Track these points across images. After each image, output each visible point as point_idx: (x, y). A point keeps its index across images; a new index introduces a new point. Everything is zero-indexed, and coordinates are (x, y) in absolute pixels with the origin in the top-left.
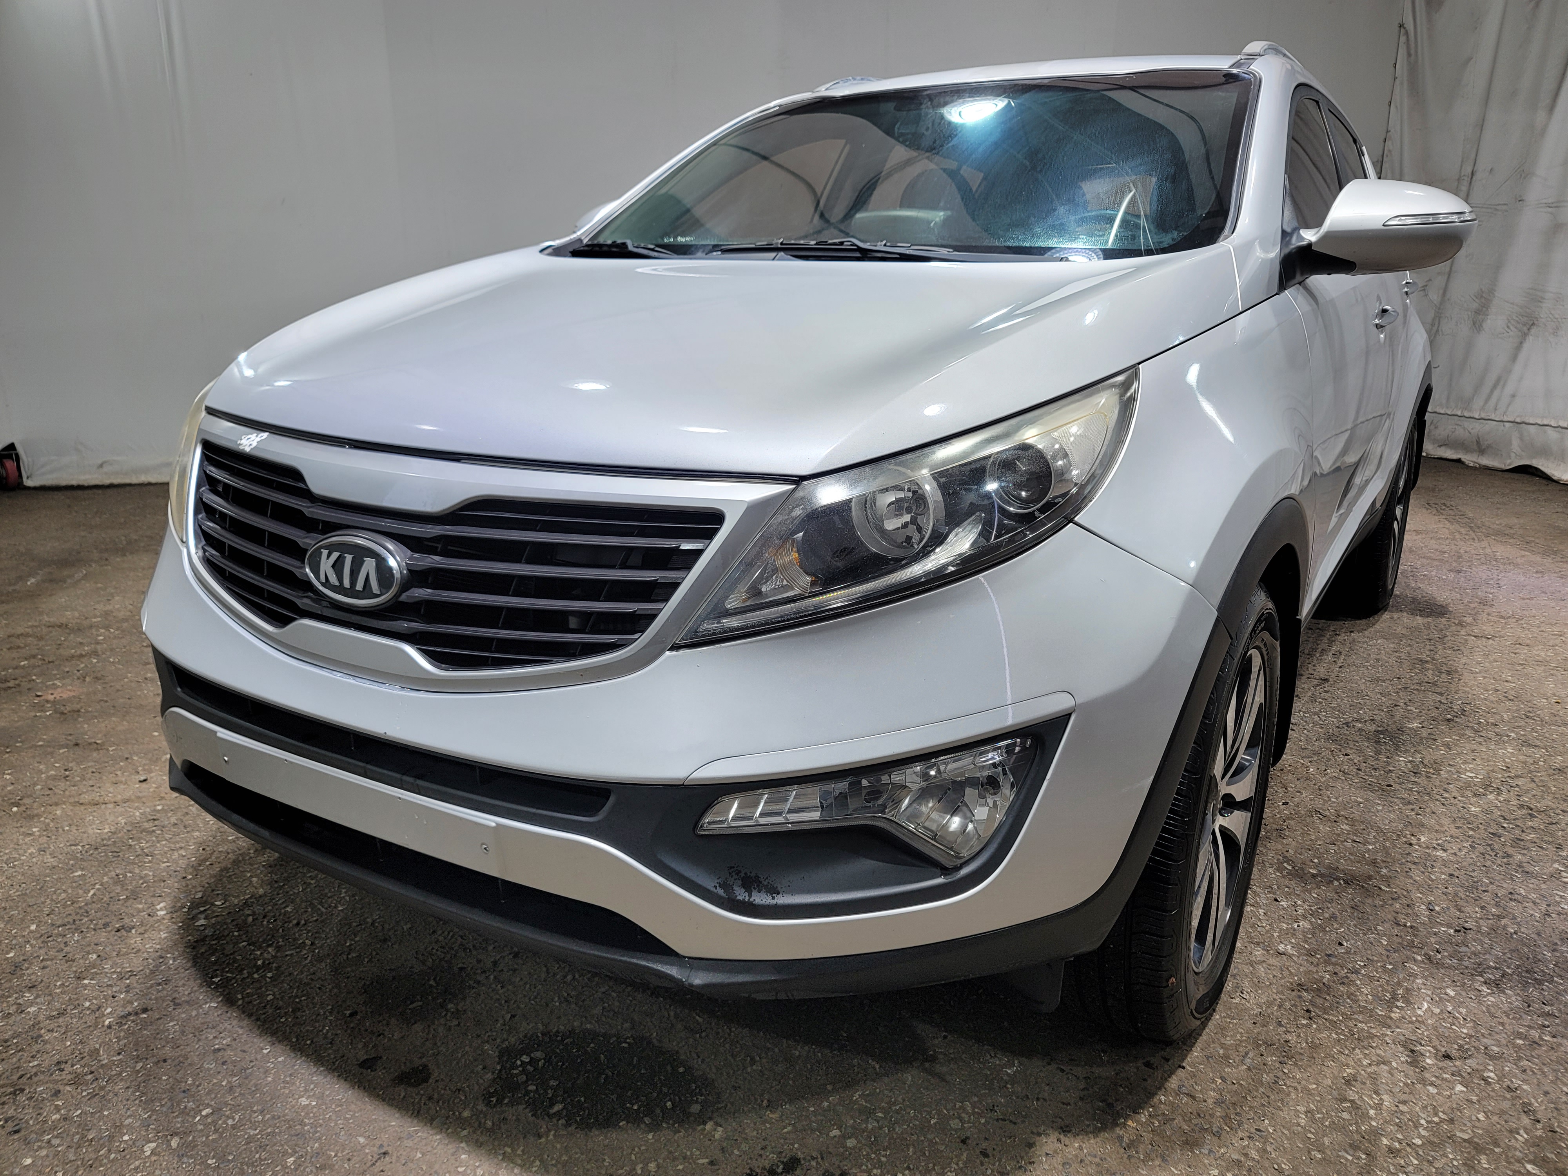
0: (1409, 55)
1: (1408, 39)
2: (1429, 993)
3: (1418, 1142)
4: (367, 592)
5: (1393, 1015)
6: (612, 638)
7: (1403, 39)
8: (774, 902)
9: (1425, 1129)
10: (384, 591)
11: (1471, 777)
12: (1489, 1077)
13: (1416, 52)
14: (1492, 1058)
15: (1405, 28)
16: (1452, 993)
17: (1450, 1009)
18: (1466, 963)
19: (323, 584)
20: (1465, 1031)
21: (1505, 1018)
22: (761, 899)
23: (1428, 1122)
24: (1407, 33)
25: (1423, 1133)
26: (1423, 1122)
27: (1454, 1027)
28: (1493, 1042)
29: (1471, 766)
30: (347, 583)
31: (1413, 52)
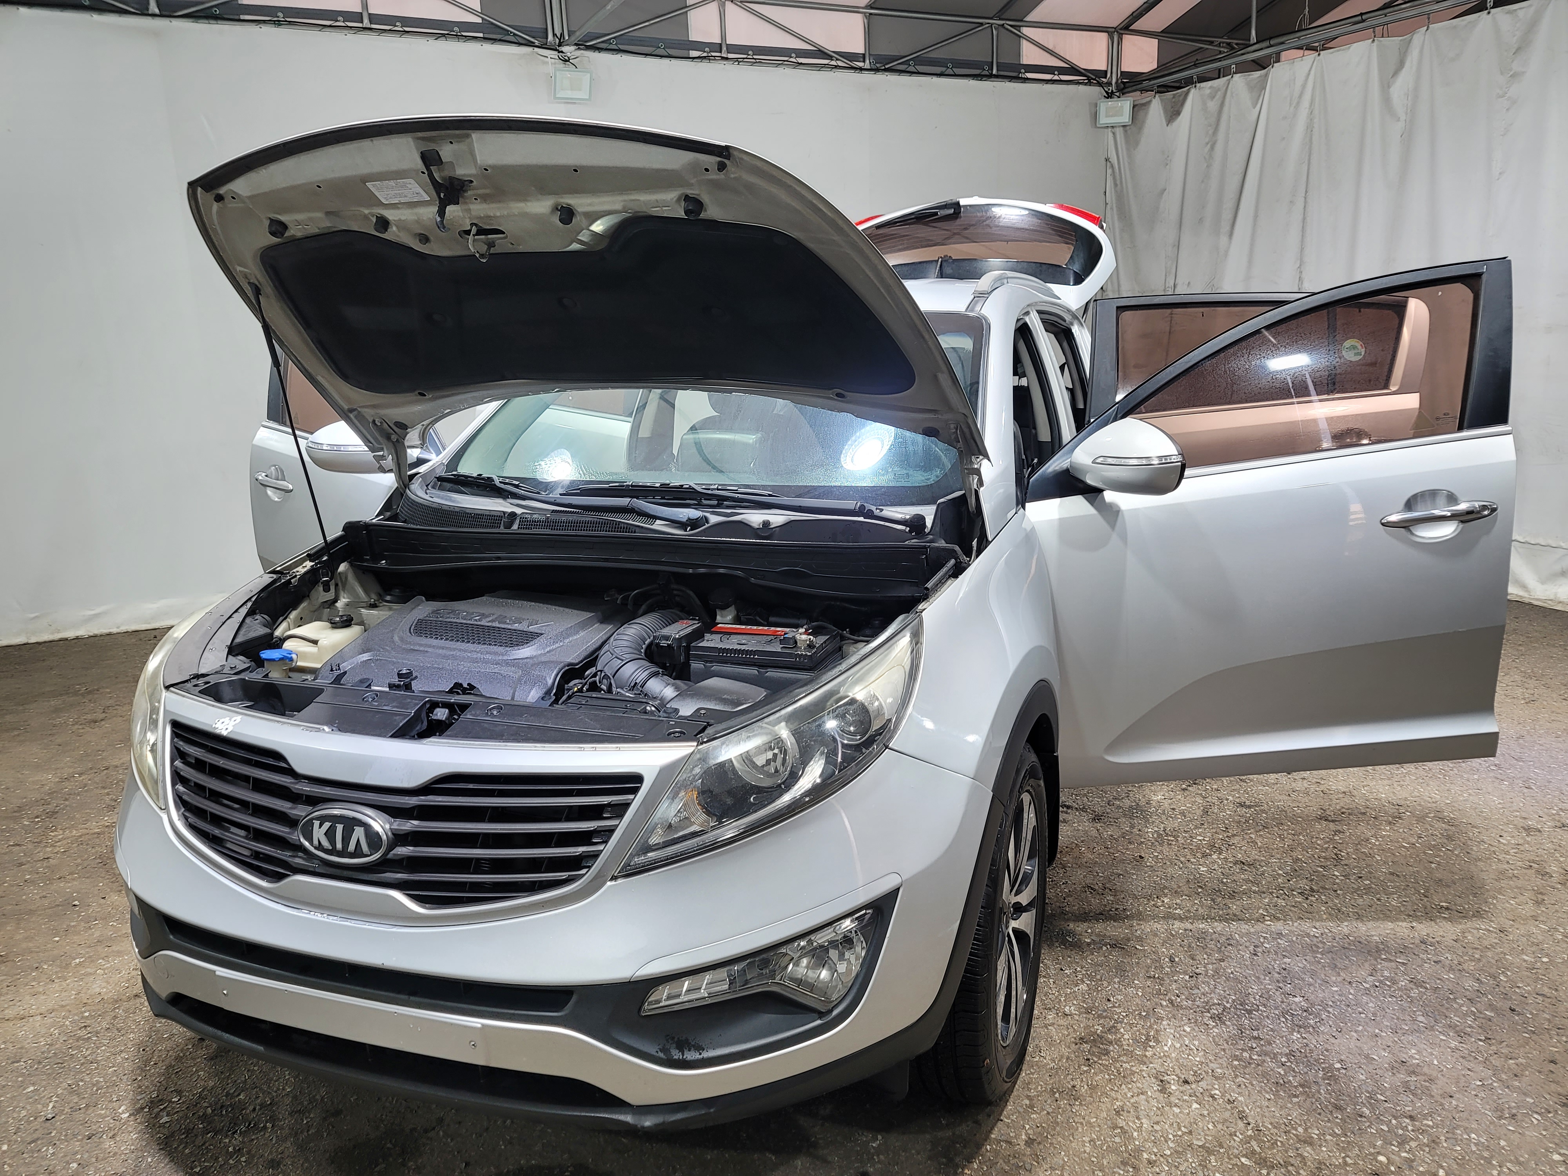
0: (1116, 185)
1: (1113, 171)
2: (1172, 1031)
3: (1168, 1152)
4: (358, 853)
5: (1147, 1053)
6: (564, 875)
7: (1109, 171)
8: (701, 1057)
9: (1172, 1142)
10: (373, 852)
11: (1200, 840)
12: (1215, 1094)
13: (1121, 182)
14: (1217, 1078)
15: (1110, 162)
16: (1188, 1029)
17: (1187, 1042)
18: (1198, 1003)
19: (316, 848)
20: (1198, 1059)
21: (1226, 1045)
22: (691, 1055)
23: (1174, 1136)
24: (1112, 166)
25: (1172, 1145)
26: (1171, 1136)
27: (1190, 1057)
28: (1218, 1066)
29: (1200, 830)
30: (339, 846)
31: (1118, 182)
